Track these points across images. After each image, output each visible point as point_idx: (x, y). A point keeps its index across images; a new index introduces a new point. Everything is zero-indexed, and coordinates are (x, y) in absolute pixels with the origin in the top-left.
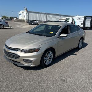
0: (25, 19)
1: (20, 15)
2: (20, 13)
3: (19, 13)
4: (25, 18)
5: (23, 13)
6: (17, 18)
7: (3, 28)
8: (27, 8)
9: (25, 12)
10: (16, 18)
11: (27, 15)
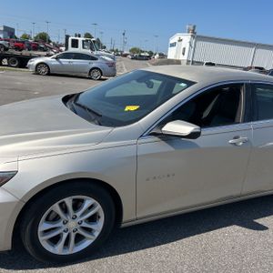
0: (184, 58)
1: (173, 45)
2: (174, 39)
3: (171, 42)
4: (183, 54)
5: (180, 40)
6: (162, 56)
7: (100, 79)
8: (194, 27)
9: (187, 38)
10: (160, 55)
11: (190, 45)
